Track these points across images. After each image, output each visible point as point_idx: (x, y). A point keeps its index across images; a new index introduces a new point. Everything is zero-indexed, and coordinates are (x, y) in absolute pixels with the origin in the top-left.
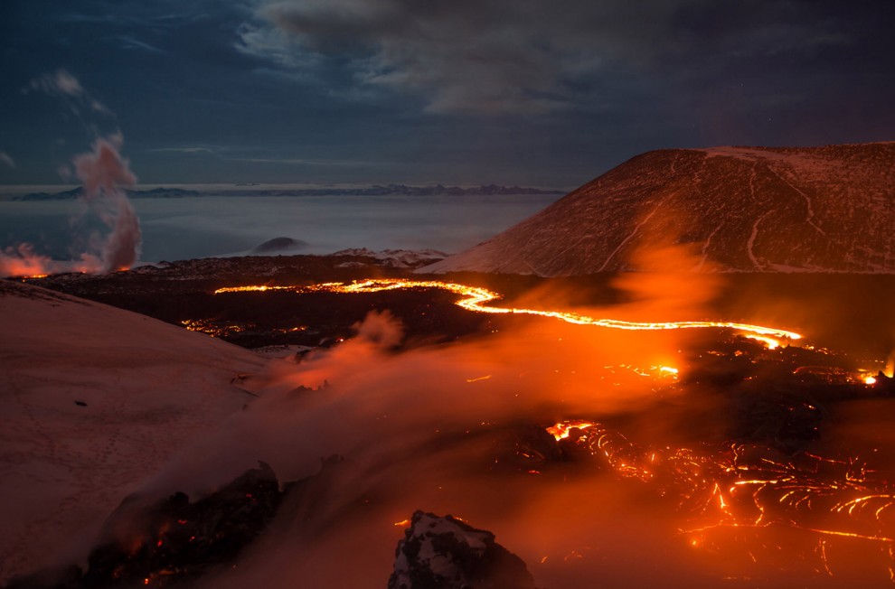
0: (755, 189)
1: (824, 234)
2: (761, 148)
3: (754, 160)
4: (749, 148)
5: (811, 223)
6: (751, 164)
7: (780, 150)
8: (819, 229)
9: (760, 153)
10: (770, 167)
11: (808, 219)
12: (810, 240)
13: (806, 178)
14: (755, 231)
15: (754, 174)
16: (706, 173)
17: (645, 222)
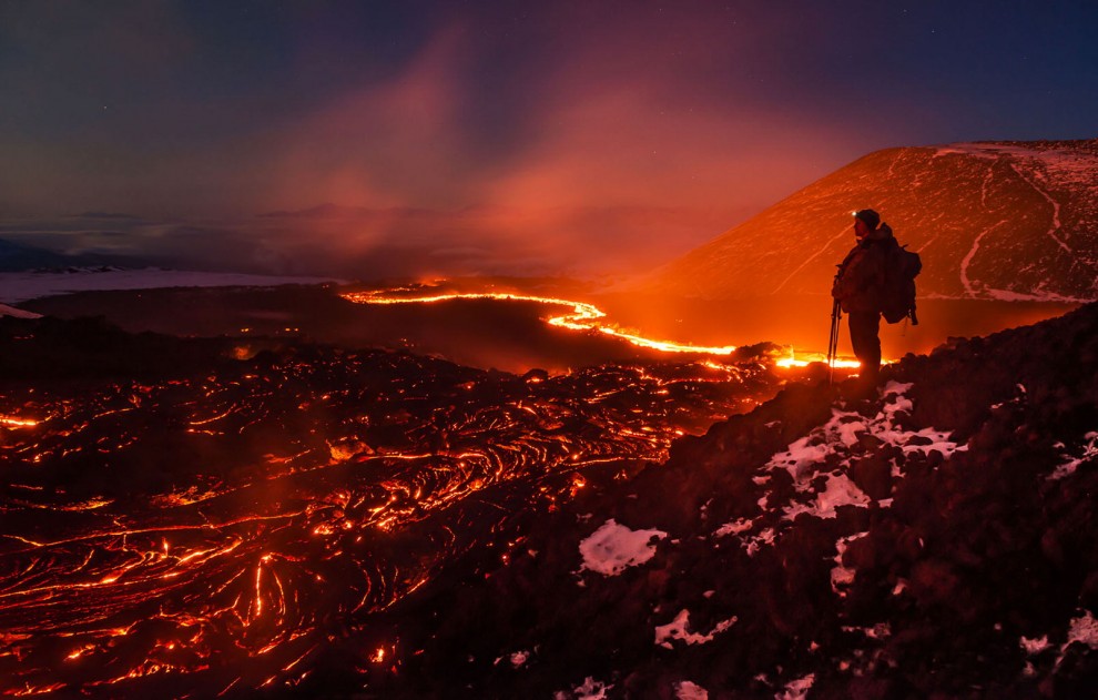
0: (987, 194)
1: (1069, 250)
2: (1008, 143)
3: (996, 157)
4: (994, 143)
5: (1054, 237)
6: (989, 162)
7: (1032, 145)
8: (1063, 245)
9: (1005, 149)
10: (1013, 166)
11: (1051, 232)
12: (1048, 258)
13: (1061, 180)
14: (976, 246)
15: (990, 175)
16: (930, 175)
17: (840, 235)
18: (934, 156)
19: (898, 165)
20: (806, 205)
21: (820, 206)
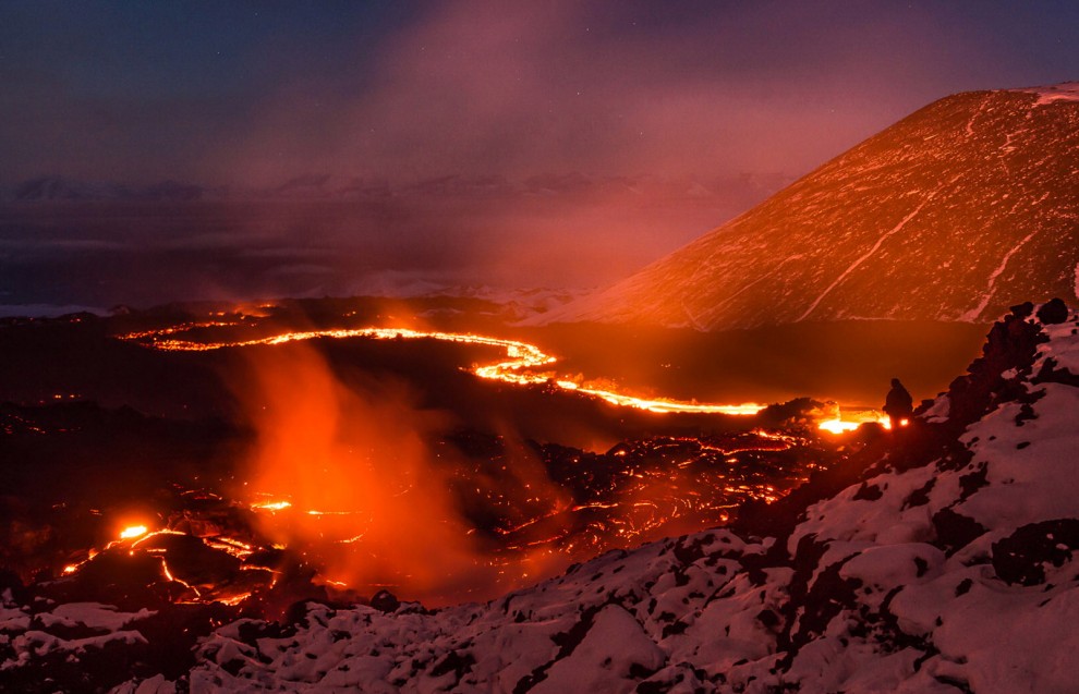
16: (1027, 135)
17: (896, 229)
18: (1035, 105)
19: (980, 120)
20: (845, 182)
21: (867, 183)
